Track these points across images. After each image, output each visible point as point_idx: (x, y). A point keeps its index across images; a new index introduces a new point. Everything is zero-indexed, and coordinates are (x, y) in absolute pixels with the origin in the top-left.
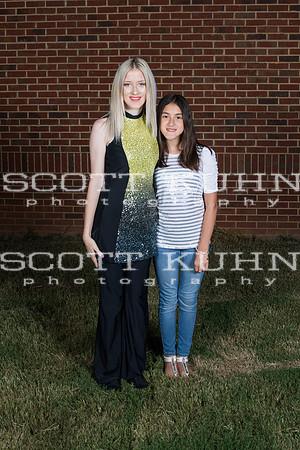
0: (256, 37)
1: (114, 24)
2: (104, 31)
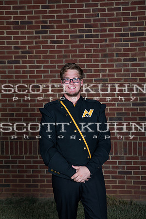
0: (130, 60)
1: (32, 52)
2: (25, 57)
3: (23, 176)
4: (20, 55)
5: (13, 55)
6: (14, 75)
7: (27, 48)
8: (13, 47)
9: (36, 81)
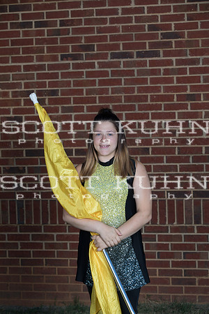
1: (182, 35)
2: (169, 44)
3: (167, 264)
4: (159, 40)
5: (147, 42)
6: (149, 77)
7: (173, 28)
8: (147, 26)
9: (189, 87)
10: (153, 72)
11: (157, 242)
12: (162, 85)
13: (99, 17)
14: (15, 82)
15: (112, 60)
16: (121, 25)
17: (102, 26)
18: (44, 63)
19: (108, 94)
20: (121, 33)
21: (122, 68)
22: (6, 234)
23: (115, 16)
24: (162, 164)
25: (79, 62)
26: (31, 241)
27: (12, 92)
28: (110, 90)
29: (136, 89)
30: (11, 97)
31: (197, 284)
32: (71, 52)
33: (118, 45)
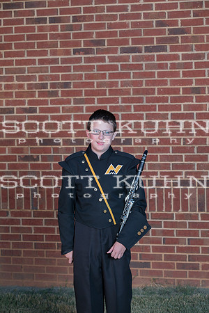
1: (188, 31)
2: (176, 40)
3: (172, 250)
4: (167, 36)
5: (155, 37)
6: (156, 71)
7: (180, 24)
8: (155, 22)
9: (194, 81)
10: (160, 66)
11: (163, 228)
12: (169, 79)
13: (109, 13)
14: (30, 74)
15: (121, 55)
16: (130, 21)
17: (113, 22)
18: (57, 57)
19: (117, 86)
20: (130, 29)
21: (131, 62)
22: (21, 218)
23: (125, 13)
24: (168, 154)
25: (90, 56)
26: (44, 226)
27: (28, 84)
28: (120, 83)
29: (144, 82)
30: (26, 89)
31: (201, 269)
32: (82, 47)
33: (128, 40)
